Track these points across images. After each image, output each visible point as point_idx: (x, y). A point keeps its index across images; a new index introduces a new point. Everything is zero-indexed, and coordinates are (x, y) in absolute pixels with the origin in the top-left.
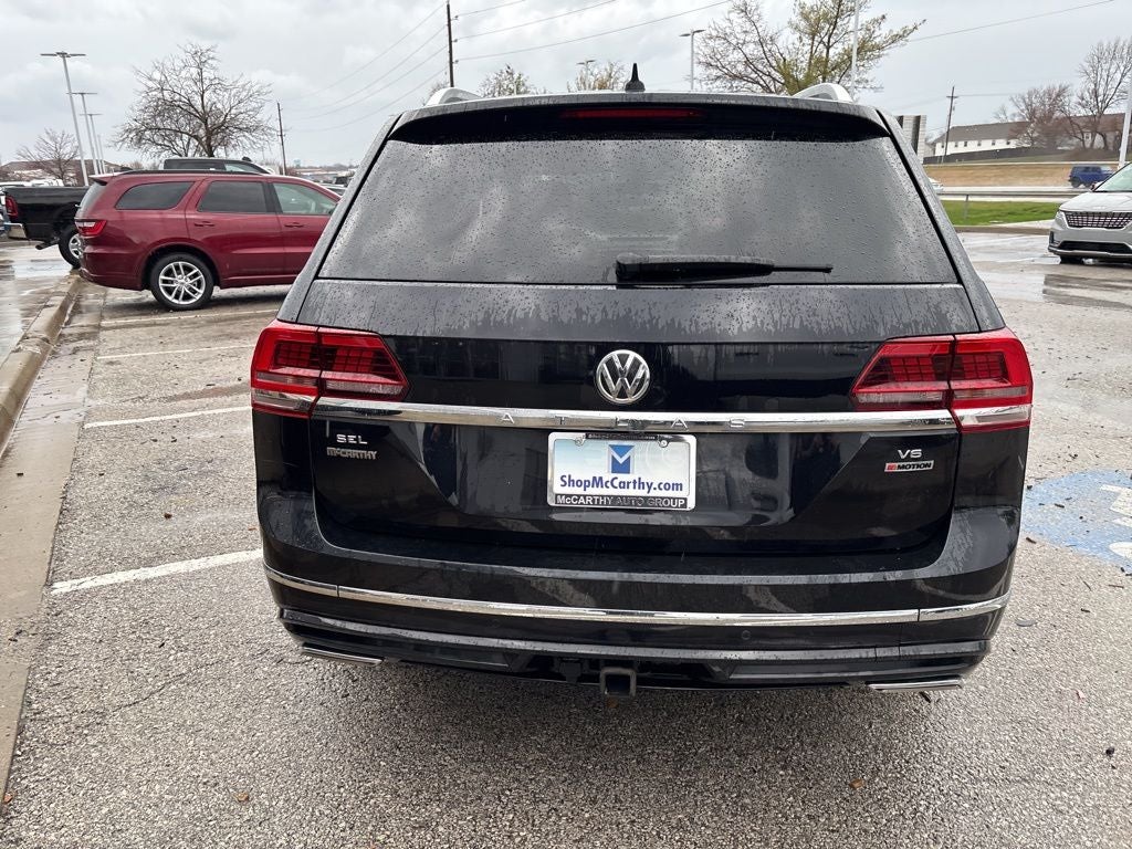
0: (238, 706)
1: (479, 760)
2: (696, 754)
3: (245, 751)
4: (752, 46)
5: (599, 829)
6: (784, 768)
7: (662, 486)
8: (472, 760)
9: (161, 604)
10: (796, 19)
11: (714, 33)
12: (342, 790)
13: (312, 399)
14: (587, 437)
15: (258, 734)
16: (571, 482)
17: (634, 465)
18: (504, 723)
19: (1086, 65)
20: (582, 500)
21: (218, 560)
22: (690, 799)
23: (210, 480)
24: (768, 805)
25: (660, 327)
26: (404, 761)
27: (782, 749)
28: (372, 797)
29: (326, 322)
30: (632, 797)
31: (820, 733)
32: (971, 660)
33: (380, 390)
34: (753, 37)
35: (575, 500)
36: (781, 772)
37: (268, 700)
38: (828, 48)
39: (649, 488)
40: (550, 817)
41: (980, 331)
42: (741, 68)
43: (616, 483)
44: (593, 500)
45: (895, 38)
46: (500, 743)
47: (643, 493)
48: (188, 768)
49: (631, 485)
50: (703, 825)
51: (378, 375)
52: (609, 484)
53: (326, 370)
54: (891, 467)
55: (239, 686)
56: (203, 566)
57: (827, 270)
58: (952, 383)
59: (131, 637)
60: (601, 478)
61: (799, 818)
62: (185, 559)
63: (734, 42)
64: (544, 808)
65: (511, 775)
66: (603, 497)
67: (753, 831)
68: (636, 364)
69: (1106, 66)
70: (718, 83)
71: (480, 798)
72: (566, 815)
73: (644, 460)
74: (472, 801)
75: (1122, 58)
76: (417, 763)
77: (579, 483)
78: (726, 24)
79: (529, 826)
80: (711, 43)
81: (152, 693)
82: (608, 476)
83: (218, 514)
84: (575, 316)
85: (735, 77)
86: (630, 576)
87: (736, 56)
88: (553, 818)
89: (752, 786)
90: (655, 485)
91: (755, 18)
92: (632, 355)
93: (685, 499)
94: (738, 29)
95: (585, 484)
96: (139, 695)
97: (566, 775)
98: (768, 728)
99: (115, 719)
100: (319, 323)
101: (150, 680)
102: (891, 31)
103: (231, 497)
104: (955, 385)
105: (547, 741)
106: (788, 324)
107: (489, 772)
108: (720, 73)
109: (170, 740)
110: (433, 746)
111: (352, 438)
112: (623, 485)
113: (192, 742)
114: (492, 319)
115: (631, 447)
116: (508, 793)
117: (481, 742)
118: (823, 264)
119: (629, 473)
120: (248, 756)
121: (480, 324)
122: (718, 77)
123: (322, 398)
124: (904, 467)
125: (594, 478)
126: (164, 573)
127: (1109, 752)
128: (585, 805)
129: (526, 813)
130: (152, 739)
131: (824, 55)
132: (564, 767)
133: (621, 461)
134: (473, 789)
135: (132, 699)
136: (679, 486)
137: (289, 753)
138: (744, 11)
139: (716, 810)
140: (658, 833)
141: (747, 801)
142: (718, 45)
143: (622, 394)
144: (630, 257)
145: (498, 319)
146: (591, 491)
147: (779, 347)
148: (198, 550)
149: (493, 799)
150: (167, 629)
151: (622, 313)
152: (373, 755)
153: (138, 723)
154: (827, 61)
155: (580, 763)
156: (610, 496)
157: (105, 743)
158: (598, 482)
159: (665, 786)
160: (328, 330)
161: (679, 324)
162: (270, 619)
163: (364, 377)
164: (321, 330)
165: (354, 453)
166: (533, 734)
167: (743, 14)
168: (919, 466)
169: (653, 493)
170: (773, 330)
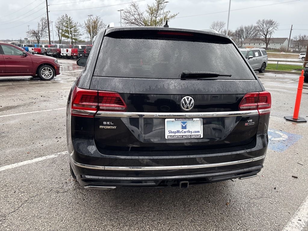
0: (50, 208)
1: (132, 212)
2: (187, 202)
3: (59, 221)
4: (136, 15)
5: (173, 226)
6: (209, 202)
7: (194, 132)
8: (130, 213)
9: (8, 179)
10: (148, 10)
11: (126, 11)
12: (96, 227)
13: (95, 112)
14: (175, 120)
15: (61, 215)
16: (171, 132)
17: (187, 127)
18: (134, 201)
19: (211, 27)
20: (184, 137)
21: (21, 164)
22: (191, 214)
23: (6, 138)
24: (210, 212)
25: (196, 90)
26: (111, 216)
27: (207, 198)
28: (106, 228)
29: (100, 89)
30: (177, 216)
31: (214, 193)
32: (259, 170)
33: (117, 108)
34: (136, 13)
35: (173, 137)
36: (209, 204)
37: (59, 205)
38: (156, 18)
39: (191, 132)
40: (158, 225)
41: (263, 91)
42: (134, 21)
43: (183, 132)
44: (177, 137)
45: (172, 17)
46: (135, 207)
47: (190, 134)
48: (43, 229)
49: (187, 132)
50: (198, 220)
51: (117, 104)
52: (181, 132)
53: (100, 103)
54: (246, 124)
55: (48, 202)
56: (17, 166)
57: (230, 76)
58: (258, 103)
59: (2, 190)
60: (179, 131)
61: (219, 214)
62: (9, 164)
63: (132, 14)
64: (156, 222)
65: (143, 215)
66: (180, 136)
67: (210, 219)
68: (191, 100)
69: (216, 27)
70: (128, 24)
71: (137, 223)
72: (163, 224)
73: (190, 125)
74: (136, 224)
75: (219, 26)
76: (115, 216)
77: (173, 132)
78: (129, 9)
79: (154, 228)
80: (126, 13)
81: (19, 207)
82: (181, 130)
83: (14, 149)
84: (174, 87)
85: (132, 23)
86: (190, 156)
87: (132, 18)
88: (160, 225)
89: (204, 208)
90: (193, 132)
91: (137, 8)
92: (190, 98)
93: (200, 135)
94: (133, 11)
95: (175, 132)
96: (15, 208)
97: (157, 213)
98: (201, 193)
99: (9, 217)
100: (98, 89)
101: (16, 203)
102: (171, 15)
103: (16, 144)
104: (259, 104)
105: (148, 204)
106: (225, 89)
107: (136, 215)
108: (128, 22)
109: (32, 221)
110: (117, 210)
111: (108, 123)
112: (185, 132)
113: (40, 221)
114: (152, 88)
115: (187, 122)
116: (144, 220)
117: (130, 207)
118: (229, 74)
119: (186, 129)
120: (61, 222)
121: (148, 90)
122: (128, 23)
123: (99, 111)
124: (249, 124)
125: (177, 131)
126: (4, 169)
127: (275, 188)
128: (166, 220)
129: (152, 225)
130: (26, 222)
131: (155, 19)
132: (156, 211)
133: (184, 126)
134: (134, 221)
135: (13, 210)
136: (198, 132)
137: (74, 219)
138: (134, 6)
139: (199, 216)
140: (188, 224)
141: (205, 212)
142: (127, 14)
143: (187, 108)
144: (187, 72)
145: (153, 88)
146: (176, 134)
147: (224, 95)
148: (12, 161)
149: (141, 222)
150: (14, 187)
151: (186, 87)
152: (101, 216)
153: (19, 217)
154: (156, 21)
155: (160, 209)
156: (182, 136)
157: (10, 225)
158: (178, 132)
159: (184, 212)
160: (101, 91)
161: (201, 89)
162: (48, 180)
163: (113, 105)
164: (99, 91)
165: (109, 127)
166: (143, 203)
167: (134, 7)
168: (252, 124)
169: (193, 134)
170: (222, 91)
